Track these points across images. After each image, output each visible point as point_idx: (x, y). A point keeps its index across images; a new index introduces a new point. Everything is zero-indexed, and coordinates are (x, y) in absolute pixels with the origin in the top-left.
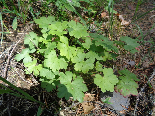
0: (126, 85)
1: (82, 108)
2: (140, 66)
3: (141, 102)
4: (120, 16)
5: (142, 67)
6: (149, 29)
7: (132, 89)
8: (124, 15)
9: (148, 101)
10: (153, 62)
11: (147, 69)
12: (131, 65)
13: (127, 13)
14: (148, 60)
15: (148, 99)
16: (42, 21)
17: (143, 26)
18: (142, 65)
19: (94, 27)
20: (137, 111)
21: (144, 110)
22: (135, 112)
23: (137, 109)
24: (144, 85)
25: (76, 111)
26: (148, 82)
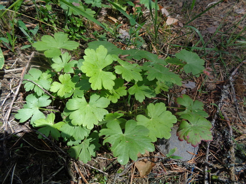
0: (194, 126)
1: (137, 170)
2: (203, 88)
3: (214, 143)
4: (164, 11)
5: (206, 89)
6: (207, 27)
7: (203, 132)
8: (168, 7)
9: (222, 140)
10: (219, 79)
11: (214, 90)
12: (192, 88)
13: (172, 3)
14: (213, 77)
15: (221, 136)
16: (46, 43)
17: (198, 22)
18: (206, 86)
19: (127, 34)
20: (210, 156)
21: (219, 153)
22: (207, 158)
23: (209, 153)
24: (214, 116)
25: (129, 176)
26: (218, 111)
